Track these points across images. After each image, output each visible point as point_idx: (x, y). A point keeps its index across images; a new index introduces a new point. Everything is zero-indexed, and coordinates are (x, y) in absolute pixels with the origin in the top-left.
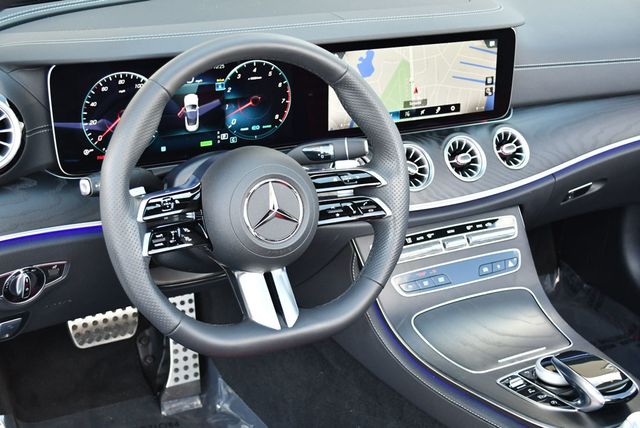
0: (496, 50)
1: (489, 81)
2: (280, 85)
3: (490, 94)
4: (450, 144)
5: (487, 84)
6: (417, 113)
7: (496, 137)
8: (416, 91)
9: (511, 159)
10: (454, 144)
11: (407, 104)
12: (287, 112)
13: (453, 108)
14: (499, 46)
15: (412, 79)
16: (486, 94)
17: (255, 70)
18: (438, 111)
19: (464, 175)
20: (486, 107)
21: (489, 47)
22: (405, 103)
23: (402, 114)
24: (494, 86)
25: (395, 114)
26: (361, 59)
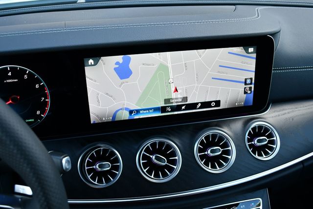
0: (254, 55)
1: (248, 81)
2: (37, 86)
3: (249, 92)
4: (203, 137)
5: (246, 84)
6: (178, 108)
7: (250, 129)
8: (176, 90)
9: (262, 150)
11: (167, 101)
12: (48, 109)
13: (213, 104)
14: (258, 52)
15: (171, 80)
16: (245, 93)
17: (10, 74)
18: (198, 107)
19: (213, 167)
20: (245, 103)
21: (248, 53)
22: (165, 100)
23: (163, 109)
24: (253, 86)
25: (156, 109)
26: (117, 63)
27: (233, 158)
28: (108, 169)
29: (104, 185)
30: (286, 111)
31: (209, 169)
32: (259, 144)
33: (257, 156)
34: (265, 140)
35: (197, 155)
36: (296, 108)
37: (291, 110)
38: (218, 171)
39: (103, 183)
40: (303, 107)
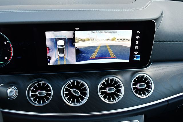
2: (5, 43)
4: (104, 81)
7: (136, 78)
10: (107, 81)
12: (12, 56)
19: (109, 99)
27: (122, 95)
28: (45, 95)
29: (41, 104)
30: (161, 68)
31: (106, 101)
32: (140, 88)
33: (138, 95)
34: (144, 85)
35: (99, 91)
36: (168, 66)
37: (164, 68)
38: (112, 102)
39: (40, 103)
40: (173, 66)
